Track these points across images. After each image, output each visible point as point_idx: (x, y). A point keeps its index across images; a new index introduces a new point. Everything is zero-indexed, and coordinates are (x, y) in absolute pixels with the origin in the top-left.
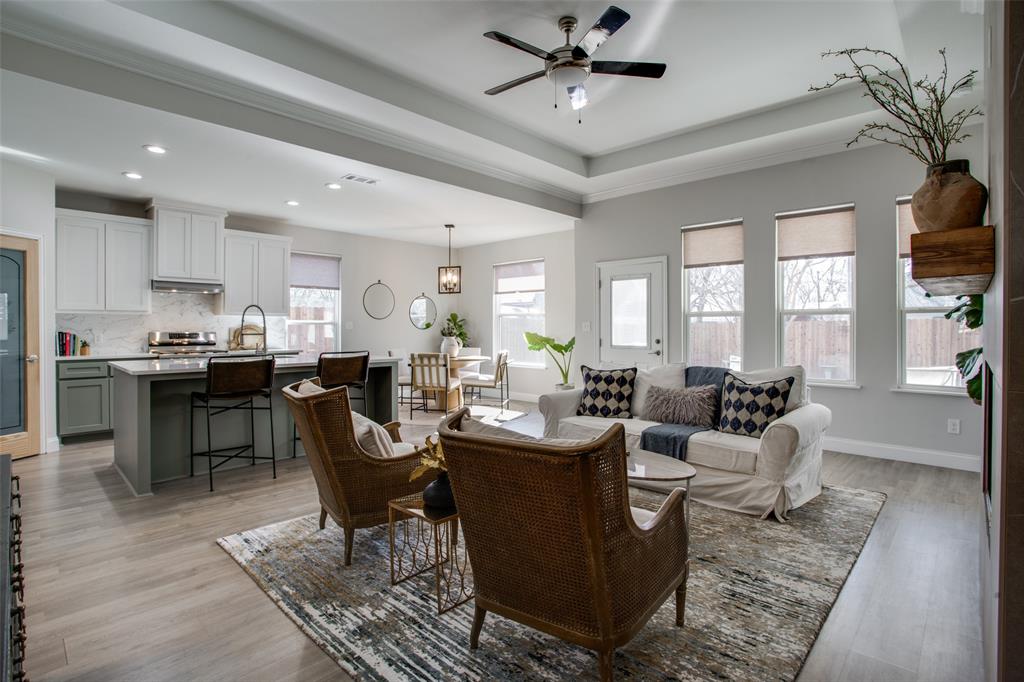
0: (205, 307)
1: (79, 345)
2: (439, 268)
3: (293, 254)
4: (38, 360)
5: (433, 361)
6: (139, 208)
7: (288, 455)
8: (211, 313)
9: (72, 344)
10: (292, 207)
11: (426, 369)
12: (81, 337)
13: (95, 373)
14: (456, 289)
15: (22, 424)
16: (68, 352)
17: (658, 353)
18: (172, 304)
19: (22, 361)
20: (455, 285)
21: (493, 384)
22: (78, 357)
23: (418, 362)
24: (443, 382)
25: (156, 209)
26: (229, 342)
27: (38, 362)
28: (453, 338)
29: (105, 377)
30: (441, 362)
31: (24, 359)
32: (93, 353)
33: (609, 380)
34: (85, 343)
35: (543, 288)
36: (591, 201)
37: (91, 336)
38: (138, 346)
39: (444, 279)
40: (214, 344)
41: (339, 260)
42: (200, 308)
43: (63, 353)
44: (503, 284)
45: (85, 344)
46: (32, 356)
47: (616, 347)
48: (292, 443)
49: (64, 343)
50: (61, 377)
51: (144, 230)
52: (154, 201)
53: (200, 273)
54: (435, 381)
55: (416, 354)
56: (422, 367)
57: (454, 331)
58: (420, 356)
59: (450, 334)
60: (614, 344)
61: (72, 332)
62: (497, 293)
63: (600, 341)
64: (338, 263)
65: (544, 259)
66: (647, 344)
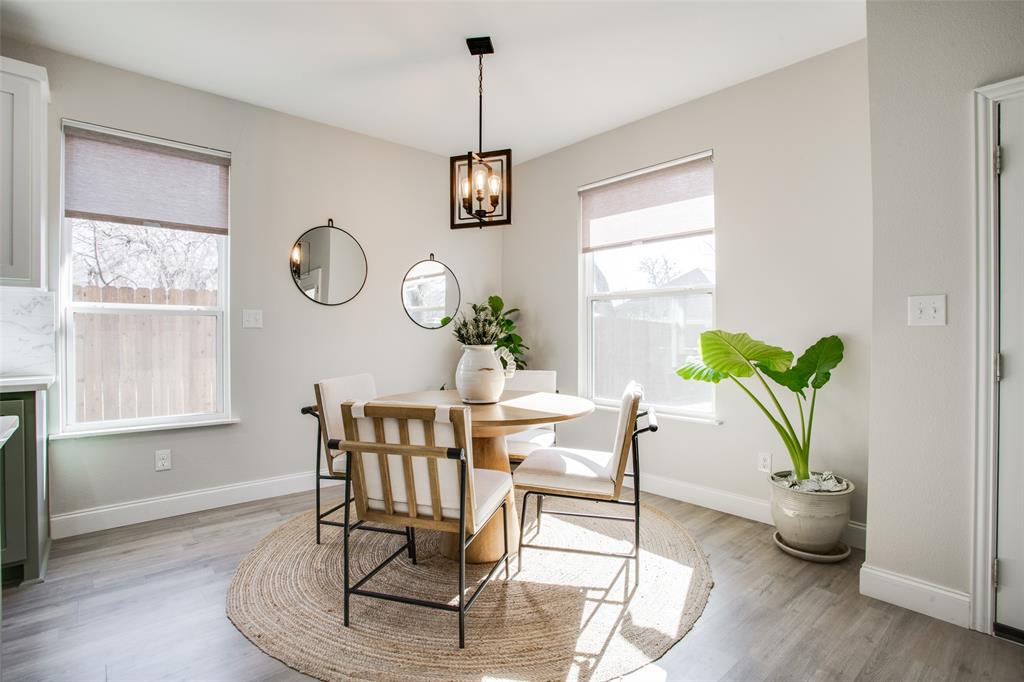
5: (416, 434)
11: (395, 462)
20: (495, 201)
21: (608, 491)
23: (366, 434)
24: (450, 504)
28: (490, 348)
30: (444, 438)
39: (464, 189)
44: (601, 228)
54: (424, 499)
55: (359, 404)
56: (383, 451)
57: (493, 329)
58: (369, 411)
59: (482, 338)
62: (586, 250)
63: (1001, 361)
64: (224, 169)
65: (711, 157)
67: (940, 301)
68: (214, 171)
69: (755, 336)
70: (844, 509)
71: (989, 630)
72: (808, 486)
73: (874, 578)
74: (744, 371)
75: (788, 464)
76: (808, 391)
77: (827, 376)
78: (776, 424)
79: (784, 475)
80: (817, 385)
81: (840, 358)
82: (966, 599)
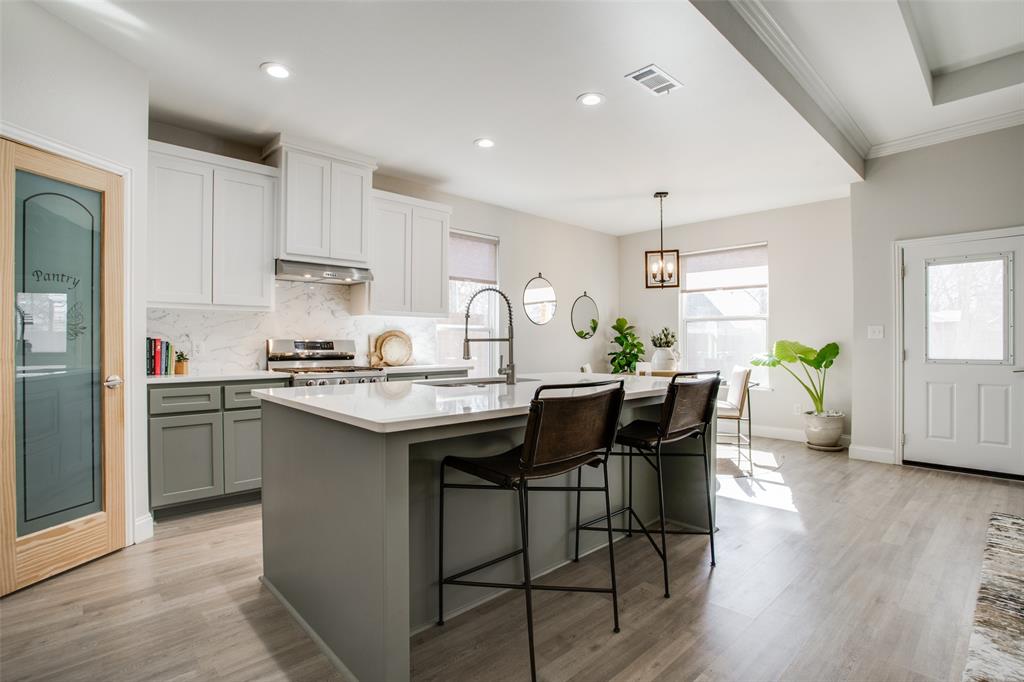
0: (337, 304)
1: (174, 358)
2: (646, 253)
3: (453, 235)
4: (122, 385)
6: (259, 149)
7: (567, 556)
8: (346, 314)
9: (164, 357)
10: (484, 149)
12: (177, 347)
13: (202, 404)
14: (673, 281)
15: (98, 501)
16: (158, 371)
18: (297, 298)
19: (97, 385)
21: (737, 414)
22: (172, 378)
25: (284, 148)
26: (369, 355)
27: (122, 388)
29: (216, 411)
31: (100, 383)
32: (193, 372)
34: (182, 355)
35: (767, 282)
36: (884, 153)
37: (188, 345)
38: (251, 360)
39: (654, 268)
40: (352, 357)
41: (496, 244)
42: (333, 305)
43: (152, 370)
45: (181, 358)
46: (111, 377)
47: (935, 361)
48: (574, 535)
49: (155, 355)
50: (152, 412)
51: (266, 183)
52: (282, 138)
53: (340, 251)
60: (931, 356)
61: (164, 339)
62: (683, 291)
63: (904, 352)
64: (493, 247)
65: (765, 246)
66: (1006, 358)
67: (881, 328)
68: (486, 248)
69: (802, 343)
70: (840, 425)
71: (901, 463)
72: (824, 415)
73: (855, 450)
74: (792, 360)
75: (812, 407)
76: (823, 369)
77: (832, 362)
78: (806, 387)
79: (810, 413)
80: (826, 367)
81: (838, 353)
82: (892, 452)
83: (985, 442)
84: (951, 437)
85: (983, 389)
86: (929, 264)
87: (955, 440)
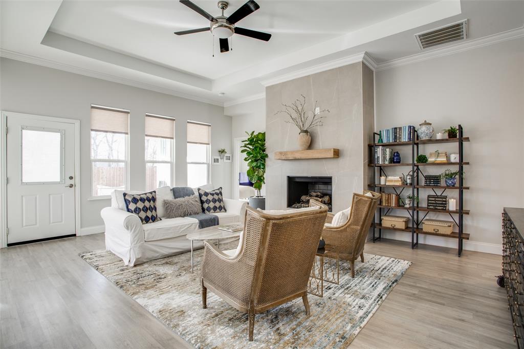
17: (71, 186)
33: (142, 200)
47: (27, 184)
60: (24, 181)
63: (7, 179)
66: (61, 181)
71: (6, 246)
83: (53, 223)
84: (36, 224)
85: (51, 196)
86: (23, 128)
87: (38, 225)
